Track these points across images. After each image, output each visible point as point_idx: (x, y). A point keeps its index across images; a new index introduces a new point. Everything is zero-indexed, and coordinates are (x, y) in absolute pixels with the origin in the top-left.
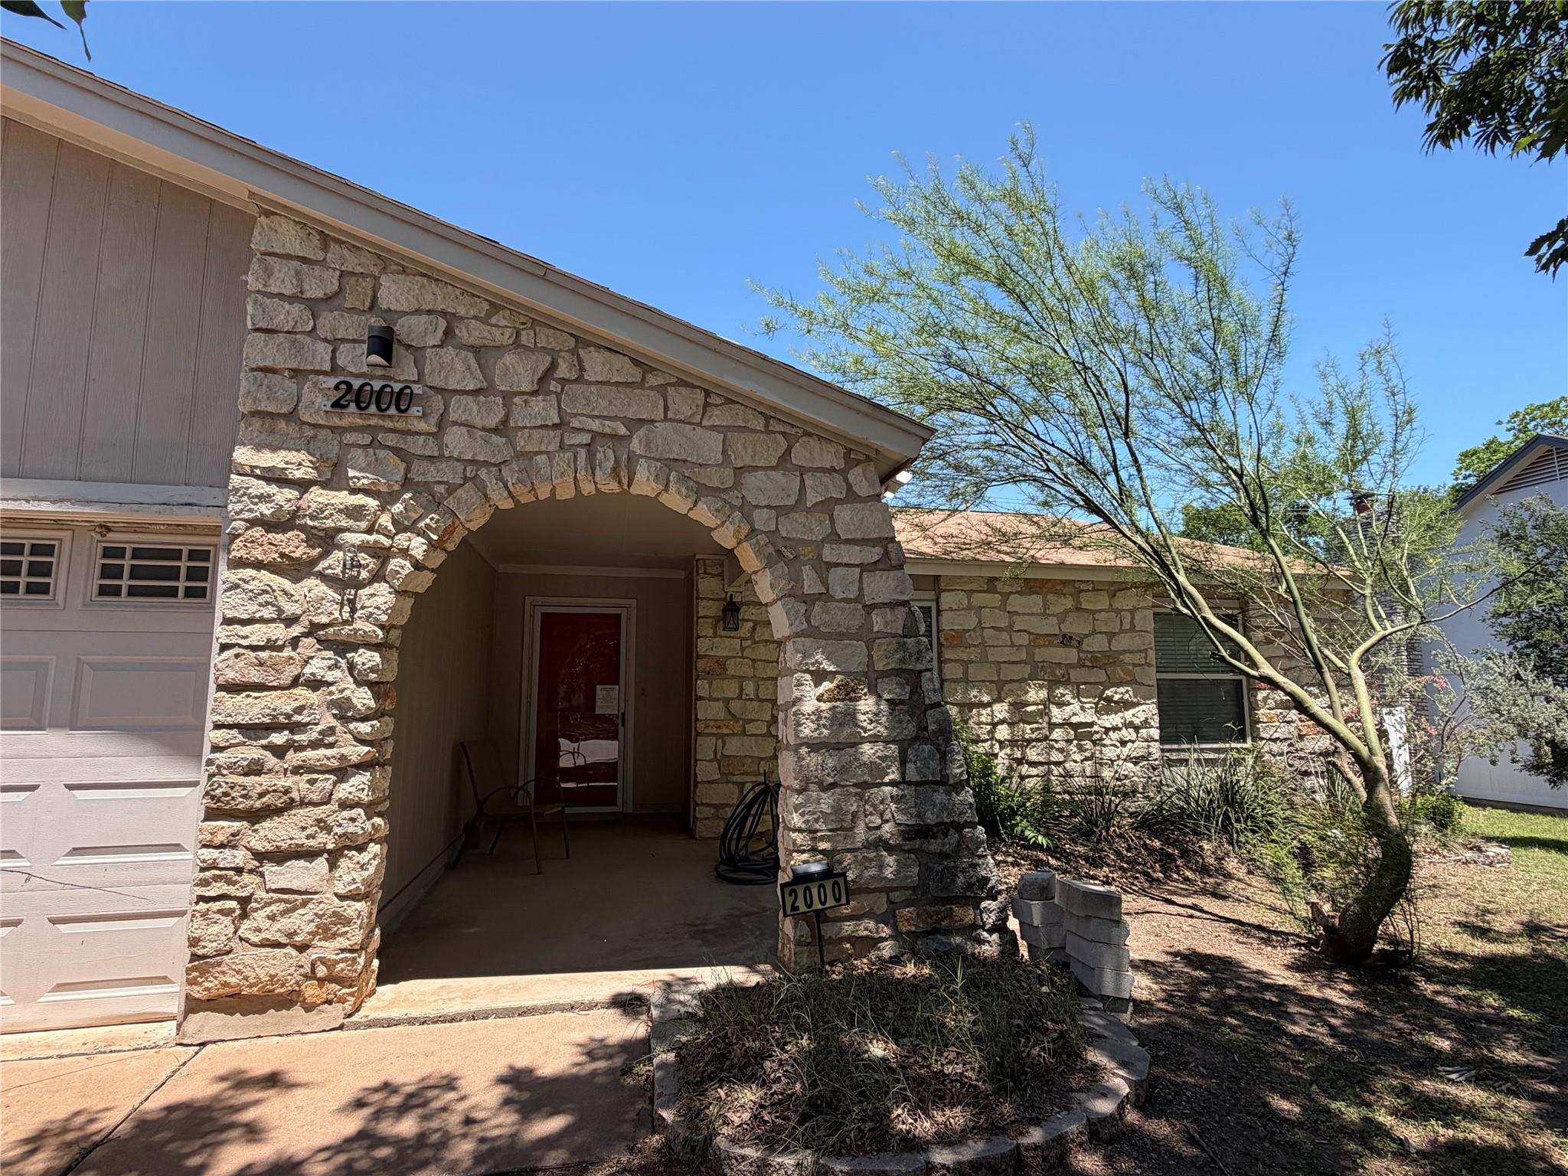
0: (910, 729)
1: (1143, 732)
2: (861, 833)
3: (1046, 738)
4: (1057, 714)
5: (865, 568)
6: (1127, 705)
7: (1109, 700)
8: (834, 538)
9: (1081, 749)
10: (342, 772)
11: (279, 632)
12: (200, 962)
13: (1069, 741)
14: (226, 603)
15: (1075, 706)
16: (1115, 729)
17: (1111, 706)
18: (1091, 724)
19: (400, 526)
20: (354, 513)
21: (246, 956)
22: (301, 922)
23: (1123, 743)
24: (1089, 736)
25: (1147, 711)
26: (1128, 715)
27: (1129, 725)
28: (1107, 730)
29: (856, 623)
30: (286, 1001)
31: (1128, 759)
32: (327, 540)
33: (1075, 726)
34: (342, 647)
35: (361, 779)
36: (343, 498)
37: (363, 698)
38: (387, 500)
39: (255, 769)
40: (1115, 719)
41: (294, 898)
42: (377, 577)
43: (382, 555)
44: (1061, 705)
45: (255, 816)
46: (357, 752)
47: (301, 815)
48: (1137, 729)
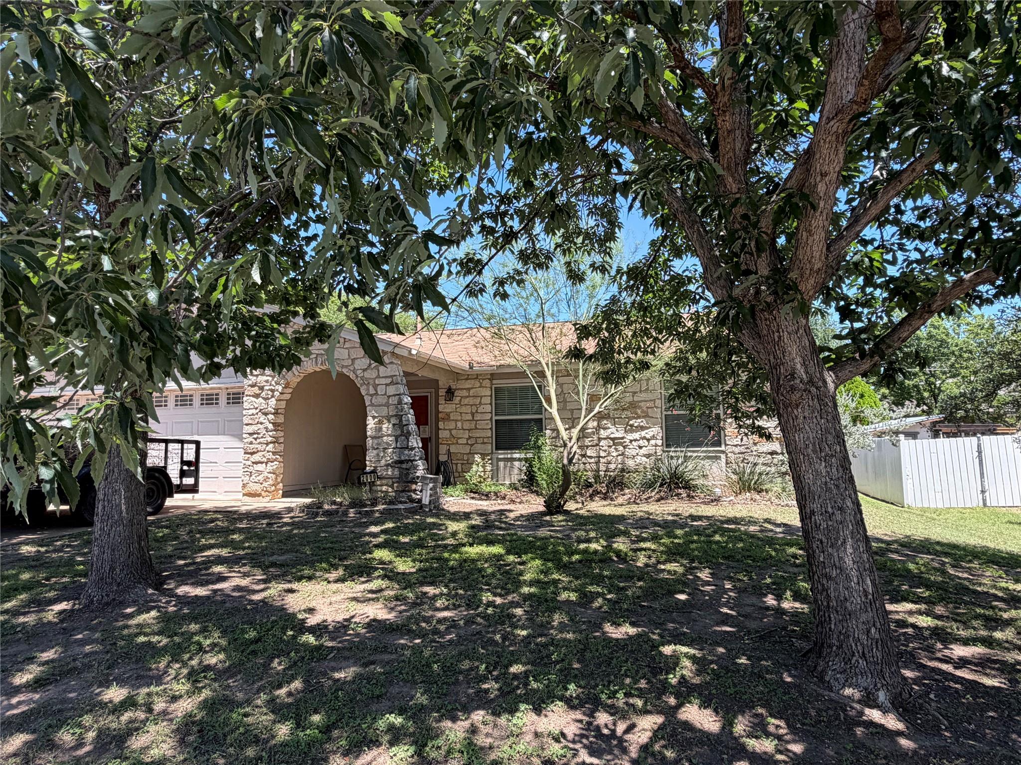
0: (399, 432)
1: (653, 442)
2: (383, 462)
3: (597, 445)
4: (603, 433)
5: (387, 385)
6: (642, 428)
7: (632, 426)
8: (378, 377)
9: (616, 450)
10: (267, 444)
11: (254, 411)
12: (244, 486)
13: (610, 447)
14: (246, 405)
15: (613, 429)
16: (636, 440)
17: (632, 429)
18: (623, 438)
19: (277, 383)
20: (267, 381)
21: (251, 484)
22: (261, 478)
23: (640, 447)
24: (621, 444)
25: (656, 431)
26: (643, 433)
27: (644, 438)
28: (631, 441)
29: (384, 401)
30: (259, 495)
31: (644, 456)
32: (262, 388)
33: (613, 439)
34: (266, 414)
35: (271, 446)
36: (265, 378)
37: (271, 426)
38: (273, 377)
39: (251, 443)
40: (636, 435)
41: (260, 473)
42: (273, 396)
43: (273, 391)
44: (605, 429)
45: (252, 454)
46: (270, 439)
47: (260, 454)
48: (648, 440)
